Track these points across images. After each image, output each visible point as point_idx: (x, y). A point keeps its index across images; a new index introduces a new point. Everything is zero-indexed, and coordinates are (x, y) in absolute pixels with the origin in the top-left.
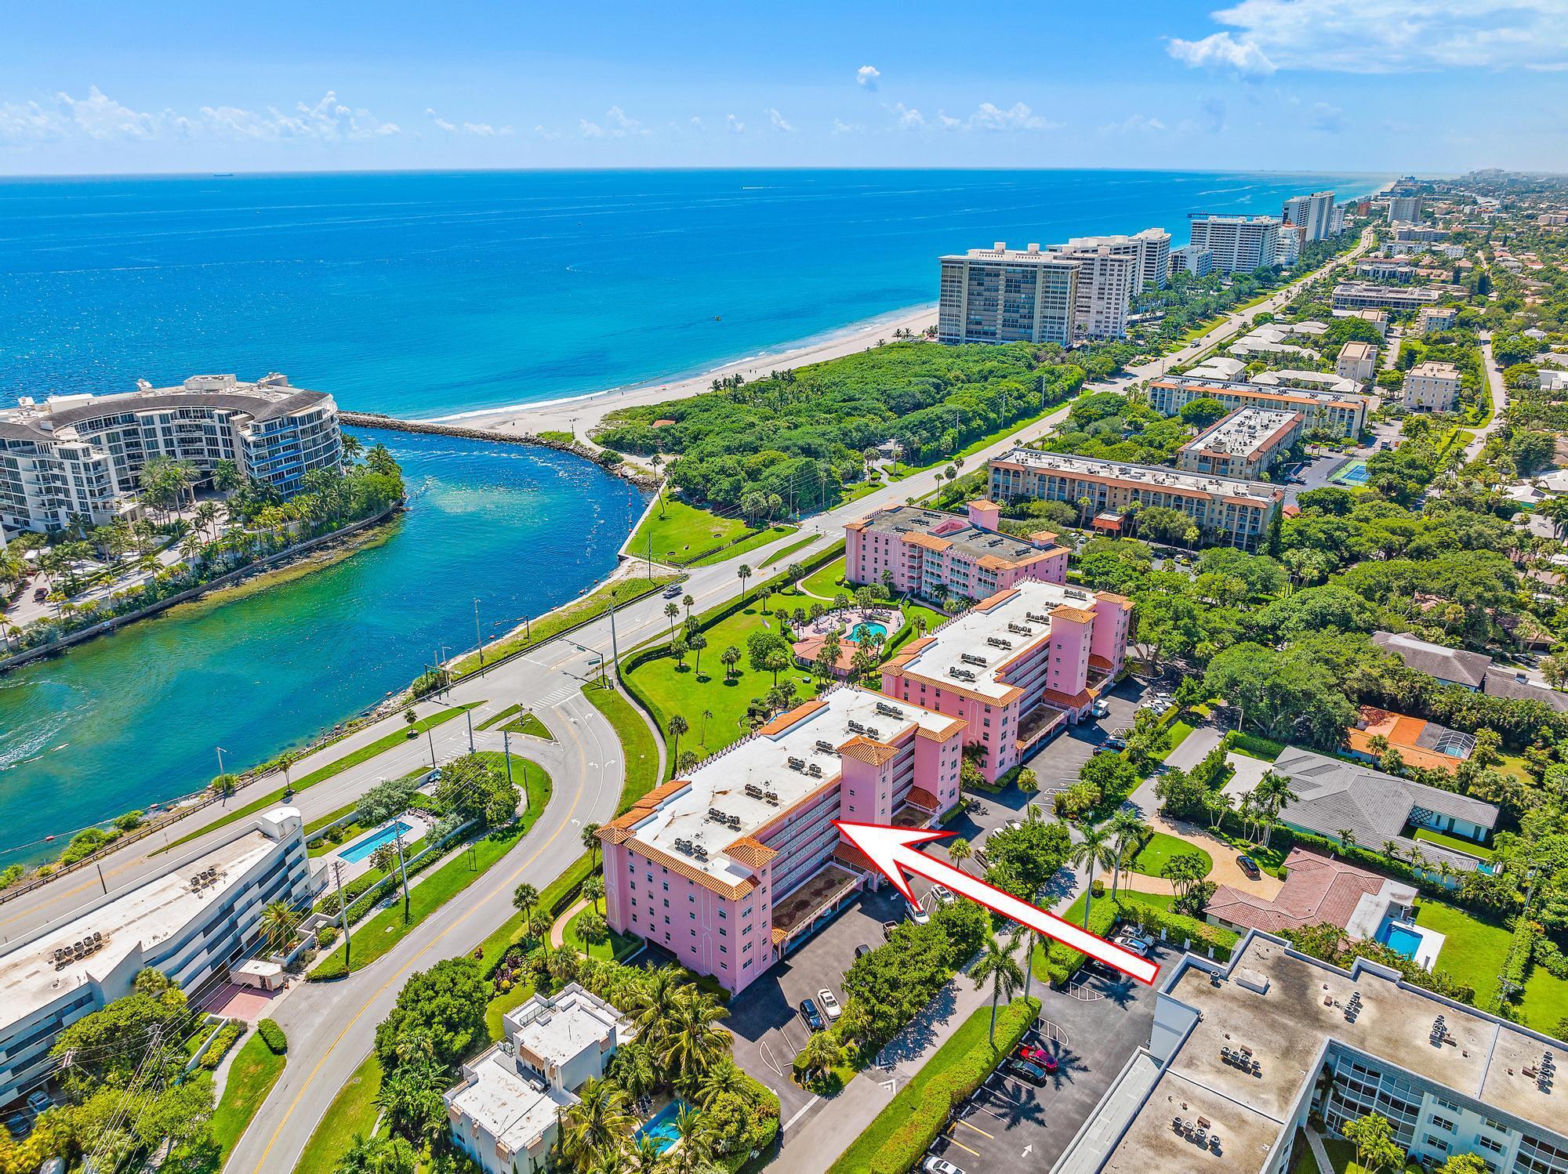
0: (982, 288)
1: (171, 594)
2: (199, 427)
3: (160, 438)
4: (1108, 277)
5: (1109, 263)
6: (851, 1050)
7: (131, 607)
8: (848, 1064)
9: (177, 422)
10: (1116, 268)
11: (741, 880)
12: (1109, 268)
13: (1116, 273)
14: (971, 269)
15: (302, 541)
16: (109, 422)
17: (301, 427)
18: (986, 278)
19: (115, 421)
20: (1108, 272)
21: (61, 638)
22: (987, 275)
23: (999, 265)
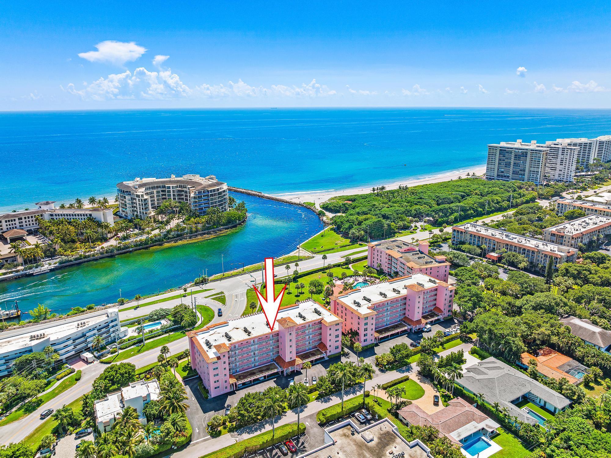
0: (505, 158)
1: (153, 242)
2: (183, 191)
3: (172, 193)
4: (565, 156)
5: (566, 150)
6: (232, 425)
7: (140, 245)
8: (228, 429)
9: (177, 189)
10: (569, 152)
11: (215, 356)
12: (566, 152)
13: (569, 154)
14: (500, 150)
15: (202, 231)
16: (157, 187)
17: (210, 193)
18: (506, 154)
19: (160, 187)
20: (565, 154)
21: (115, 252)
22: (507, 153)
23: (512, 149)
